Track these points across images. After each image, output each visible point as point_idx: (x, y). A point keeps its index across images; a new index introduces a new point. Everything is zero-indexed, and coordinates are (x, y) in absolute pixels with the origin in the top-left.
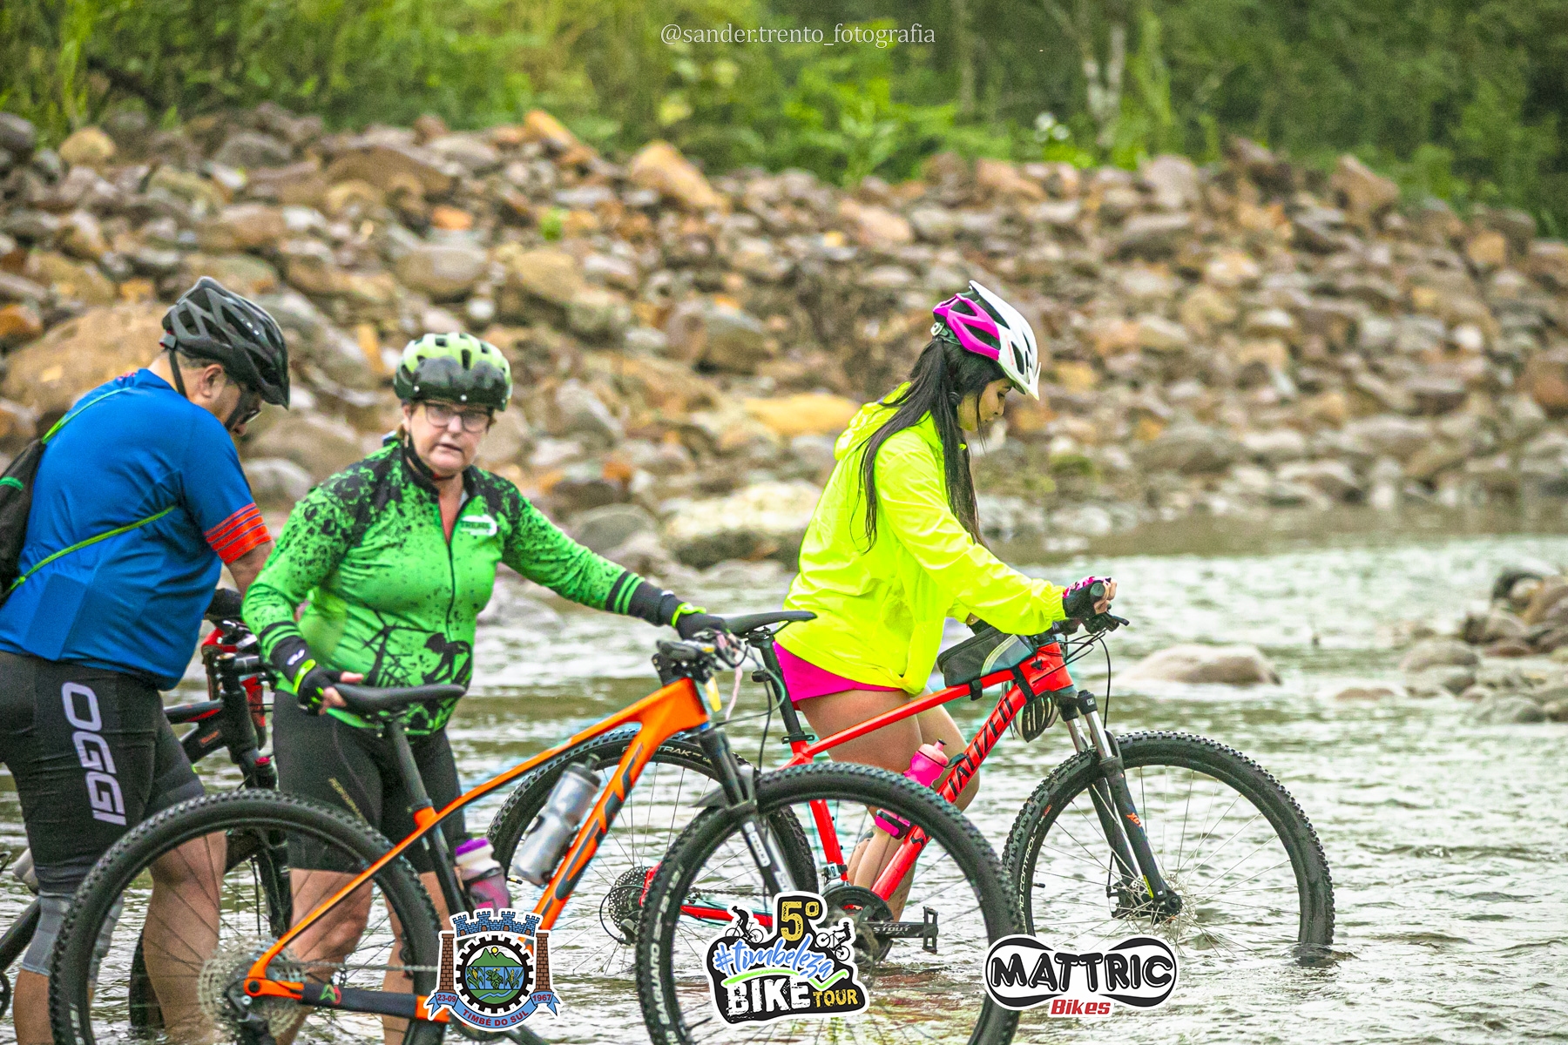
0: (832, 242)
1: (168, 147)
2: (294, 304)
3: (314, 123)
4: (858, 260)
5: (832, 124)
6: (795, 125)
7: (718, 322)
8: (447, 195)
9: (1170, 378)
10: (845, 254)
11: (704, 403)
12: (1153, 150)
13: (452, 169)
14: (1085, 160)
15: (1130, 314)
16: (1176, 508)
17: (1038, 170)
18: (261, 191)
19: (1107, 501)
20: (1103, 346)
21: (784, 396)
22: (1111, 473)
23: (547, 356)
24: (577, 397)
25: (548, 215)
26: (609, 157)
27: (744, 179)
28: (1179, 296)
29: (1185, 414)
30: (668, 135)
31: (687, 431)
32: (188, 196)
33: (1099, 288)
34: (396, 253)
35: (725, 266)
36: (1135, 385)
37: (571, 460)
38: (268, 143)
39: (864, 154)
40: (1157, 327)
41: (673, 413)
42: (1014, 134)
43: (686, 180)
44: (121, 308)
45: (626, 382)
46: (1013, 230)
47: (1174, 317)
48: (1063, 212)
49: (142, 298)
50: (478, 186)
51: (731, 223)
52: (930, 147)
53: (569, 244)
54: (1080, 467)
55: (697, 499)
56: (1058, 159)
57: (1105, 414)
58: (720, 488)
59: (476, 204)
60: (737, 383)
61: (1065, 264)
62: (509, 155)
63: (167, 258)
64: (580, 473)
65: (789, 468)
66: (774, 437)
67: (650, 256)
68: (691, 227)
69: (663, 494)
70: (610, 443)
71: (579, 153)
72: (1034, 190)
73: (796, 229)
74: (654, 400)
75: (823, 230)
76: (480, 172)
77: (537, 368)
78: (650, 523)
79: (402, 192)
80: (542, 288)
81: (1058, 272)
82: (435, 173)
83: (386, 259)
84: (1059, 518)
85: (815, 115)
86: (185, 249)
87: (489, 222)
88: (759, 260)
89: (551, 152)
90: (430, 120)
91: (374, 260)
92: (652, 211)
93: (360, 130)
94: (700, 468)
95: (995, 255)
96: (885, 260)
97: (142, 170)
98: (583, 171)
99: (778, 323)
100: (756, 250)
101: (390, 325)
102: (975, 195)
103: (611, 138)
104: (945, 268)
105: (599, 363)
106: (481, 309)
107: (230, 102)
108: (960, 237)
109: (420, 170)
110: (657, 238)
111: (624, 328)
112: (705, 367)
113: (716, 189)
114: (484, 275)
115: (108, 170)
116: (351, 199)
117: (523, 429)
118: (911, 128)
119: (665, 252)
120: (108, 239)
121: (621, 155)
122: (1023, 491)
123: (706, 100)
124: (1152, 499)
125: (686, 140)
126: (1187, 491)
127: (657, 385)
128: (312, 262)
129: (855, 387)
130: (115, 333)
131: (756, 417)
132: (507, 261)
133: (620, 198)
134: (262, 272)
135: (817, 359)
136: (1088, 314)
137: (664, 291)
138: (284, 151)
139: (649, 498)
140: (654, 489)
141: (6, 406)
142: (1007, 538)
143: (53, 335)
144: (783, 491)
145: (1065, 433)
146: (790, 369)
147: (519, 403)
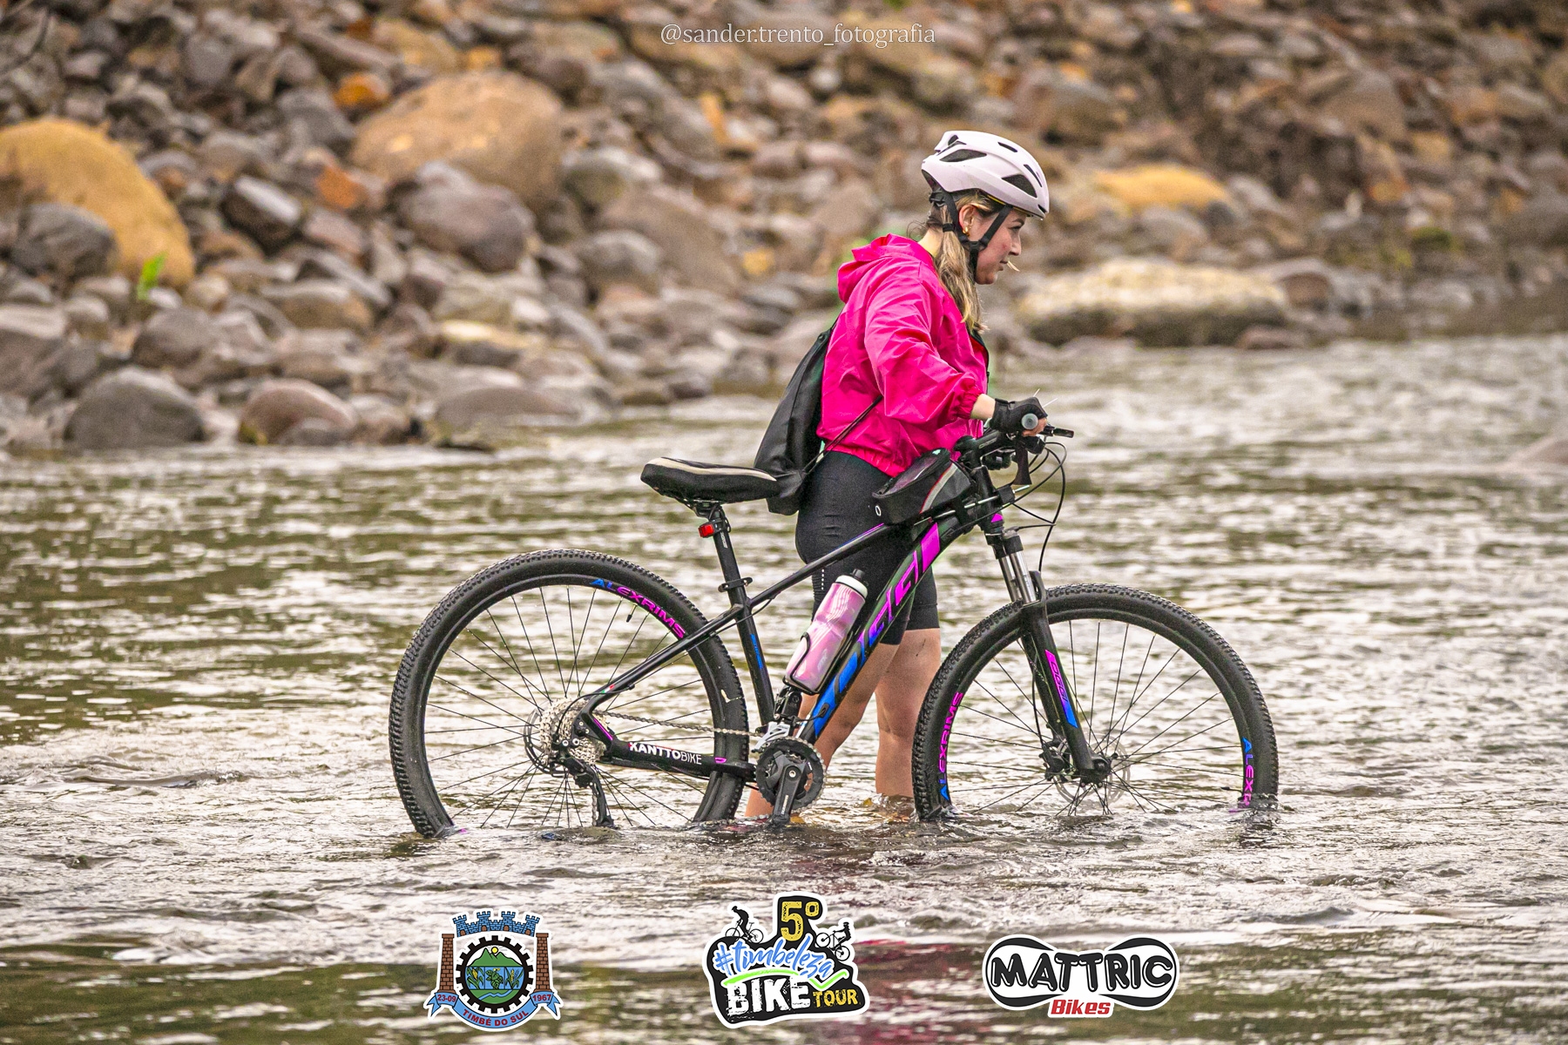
0: (1181, 8)
2: (639, 73)
4: (1207, 26)
7: (1066, 91)
9: (1530, 148)
10: (1194, 21)
11: (1053, 174)
15: (1488, 82)
16: (1538, 282)
19: (1467, 277)
20: (1460, 116)
21: (1133, 168)
22: (1470, 247)
23: (892, 127)
28: (1540, 62)
29: (1547, 185)
33: (1460, 54)
34: (742, 19)
35: (1073, 33)
36: (1494, 155)
40: (1516, 96)
44: (470, 78)
47: (1534, 84)
49: (487, 67)
53: (914, 10)
54: (1439, 241)
55: (1048, 274)
57: (1463, 186)
58: (1068, 264)
60: (1086, 158)
61: (1419, 29)
63: (512, 26)
65: (1141, 243)
66: (1122, 211)
67: (996, 24)
77: (883, 139)
78: (1004, 300)
80: (890, 58)
81: (1416, 39)
84: (1419, 294)
86: (530, 16)
88: (1106, 27)
94: (1049, 242)
95: (1349, 21)
96: (1238, 27)
99: (1127, 92)
100: (1104, 18)
101: (734, 95)
104: (1298, 35)
106: (825, 78)
108: (1313, 2)
110: (1003, 5)
111: (971, 97)
112: (1053, 138)
117: (871, 202)
119: (1011, 19)
120: (454, 5)
122: (1380, 266)
124: (1514, 274)
126: (1550, 265)
128: (656, 30)
129: (1204, 158)
130: (461, 103)
131: (1106, 190)
134: (606, 40)
136: (1445, 82)
137: (1010, 60)
141: (355, 177)
142: (1367, 315)
143: (401, 104)
144: (1138, 267)
145: (1423, 206)
146: (1139, 139)
147: (865, 175)
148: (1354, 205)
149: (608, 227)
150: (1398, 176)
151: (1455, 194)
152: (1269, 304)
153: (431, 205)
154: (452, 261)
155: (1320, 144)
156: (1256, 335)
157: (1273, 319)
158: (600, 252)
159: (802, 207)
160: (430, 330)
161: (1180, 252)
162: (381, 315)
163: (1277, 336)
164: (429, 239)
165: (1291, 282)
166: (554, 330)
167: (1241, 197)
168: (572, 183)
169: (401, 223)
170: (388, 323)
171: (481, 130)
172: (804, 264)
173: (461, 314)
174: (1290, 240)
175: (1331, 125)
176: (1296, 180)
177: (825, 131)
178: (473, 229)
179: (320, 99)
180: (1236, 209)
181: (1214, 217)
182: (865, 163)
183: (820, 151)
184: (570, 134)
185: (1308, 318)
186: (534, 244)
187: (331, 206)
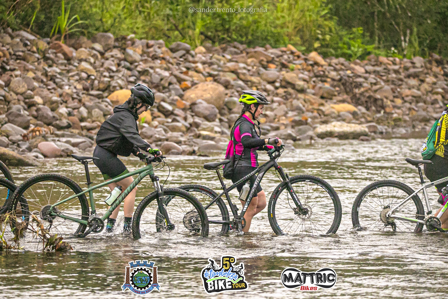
0: (349, 72)
1: (216, 50)
2: (240, 82)
3: (245, 46)
4: (354, 76)
5: (349, 48)
6: (341, 48)
7: (324, 88)
8: (272, 61)
9: (417, 102)
10: (351, 75)
11: (322, 105)
12: (414, 55)
13: (272, 56)
14: (401, 57)
15: (409, 89)
16: (419, 128)
17: (391, 59)
18: (235, 60)
19: (405, 127)
20: (403, 96)
21: (338, 104)
22: (405, 121)
23: (290, 94)
24: (296, 103)
25: (291, 66)
26: (303, 54)
27: (331, 59)
28: (420, 85)
29: (421, 110)
30: (316, 50)
31: (318, 110)
32: (220, 60)
33: (404, 83)
34: (261, 73)
35: (327, 77)
36: (410, 103)
37: (296, 116)
38: (236, 50)
39: (356, 55)
40: (415, 92)
41: (316, 106)
42: (386, 51)
43: (319, 59)
44: (207, 83)
45: (306, 100)
46: (386, 71)
47: (419, 89)
48: (396, 67)
49: (210, 81)
50: (277, 60)
51: (328, 68)
52: (369, 53)
53: (295, 71)
54: (399, 120)
55: (321, 125)
56: (396, 56)
57: (404, 109)
58: (325, 122)
59: (277, 63)
60: (329, 101)
61: (396, 78)
62: (284, 53)
63: (216, 73)
64: (297, 118)
65: (339, 118)
66: (336, 112)
67: (312, 74)
68: (320, 68)
69: (314, 123)
70: (303, 112)
71: (298, 53)
72: (391, 63)
73: (341, 69)
74: (312, 104)
75: (347, 70)
76: (278, 57)
77: (289, 97)
78: (312, 129)
79: (262, 60)
80: (290, 81)
81: (395, 80)
82: (269, 56)
83: (259, 74)
84: (394, 130)
85: (345, 46)
86: (219, 71)
87: (279, 67)
88: (334, 76)
89: (292, 53)
90: (268, 46)
91: (256, 74)
92: (312, 65)
93: (254, 48)
94: (321, 118)
95: (382, 76)
96: (360, 76)
97: (211, 55)
98: (299, 57)
99: (337, 89)
100: (333, 74)
101: (259, 87)
102: (378, 63)
103: (304, 50)
104: (372, 78)
105: (301, 96)
106: (277, 84)
107: (229, 41)
108: (375, 72)
109: (265, 56)
110: (313, 71)
111: (306, 89)
112: (322, 97)
113: (325, 61)
114: (278, 78)
115: (204, 55)
116: (252, 61)
117: (286, 109)
118: (365, 49)
119: (315, 74)
120: (204, 69)
121: (306, 54)
122: (387, 124)
123: (323, 43)
124: (414, 127)
125: (319, 51)
126: (421, 125)
127: (313, 101)
128: (244, 74)
129: (352, 102)
130: (206, 88)
131: (333, 108)
132: (283, 75)
133: (306, 62)
134: (234, 76)
135: (345, 96)
136: (401, 89)
137: (314, 82)
138: (239, 52)
139: (311, 124)
140: (312, 122)
141: (184, 102)
142: (384, 134)
143: (193, 88)
144: (339, 123)
145: (396, 113)
146: (340, 98)
147: (285, 104)
148: (382, 112)
149: (233, 113)
150: (391, 106)
151: (402, 110)
152: (365, 131)
153: (198, 108)
154: (202, 119)
155: (376, 100)
156: (362, 137)
157: (366, 135)
158: (232, 118)
159: (272, 110)
160: (198, 132)
161: (347, 121)
162: (188, 129)
163: (367, 138)
164: (198, 115)
165: (369, 127)
166: (222, 133)
167: (360, 110)
168: (226, 104)
169: (192, 112)
170: (189, 131)
171: (209, 93)
172: (272, 121)
173: (204, 129)
174: (369, 119)
175: (378, 96)
176: (371, 107)
177: (277, 95)
178: (207, 112)
179: (177, 86)
180: (359, 112)
181: (354, 114)
182: (285, 101)
183: (276, 99)
184: (227, 94)
185: (373, 134)
186: (219, 116)
187: (179, 108)
